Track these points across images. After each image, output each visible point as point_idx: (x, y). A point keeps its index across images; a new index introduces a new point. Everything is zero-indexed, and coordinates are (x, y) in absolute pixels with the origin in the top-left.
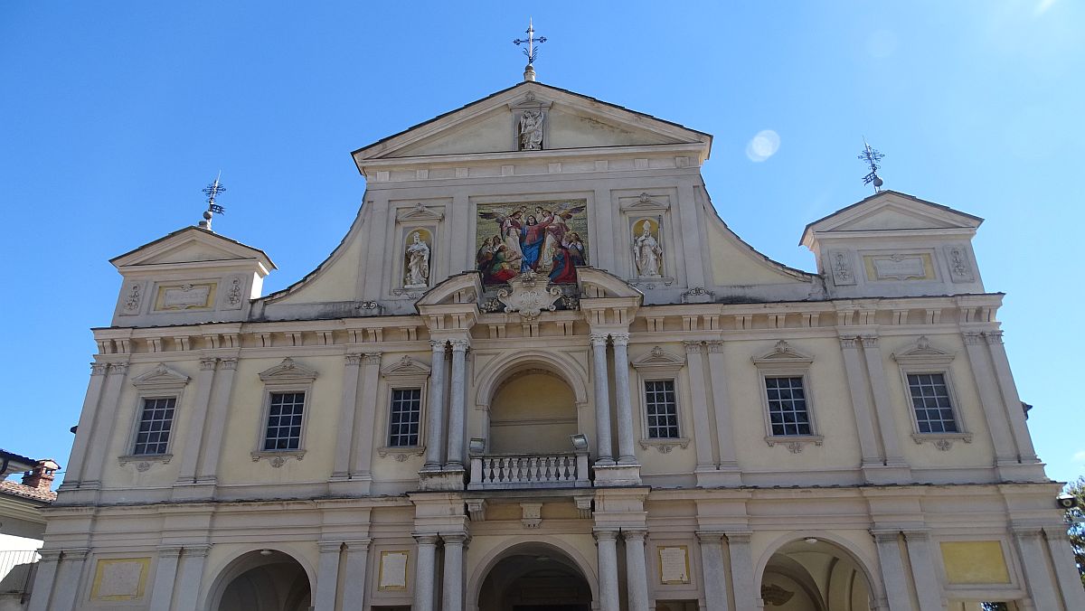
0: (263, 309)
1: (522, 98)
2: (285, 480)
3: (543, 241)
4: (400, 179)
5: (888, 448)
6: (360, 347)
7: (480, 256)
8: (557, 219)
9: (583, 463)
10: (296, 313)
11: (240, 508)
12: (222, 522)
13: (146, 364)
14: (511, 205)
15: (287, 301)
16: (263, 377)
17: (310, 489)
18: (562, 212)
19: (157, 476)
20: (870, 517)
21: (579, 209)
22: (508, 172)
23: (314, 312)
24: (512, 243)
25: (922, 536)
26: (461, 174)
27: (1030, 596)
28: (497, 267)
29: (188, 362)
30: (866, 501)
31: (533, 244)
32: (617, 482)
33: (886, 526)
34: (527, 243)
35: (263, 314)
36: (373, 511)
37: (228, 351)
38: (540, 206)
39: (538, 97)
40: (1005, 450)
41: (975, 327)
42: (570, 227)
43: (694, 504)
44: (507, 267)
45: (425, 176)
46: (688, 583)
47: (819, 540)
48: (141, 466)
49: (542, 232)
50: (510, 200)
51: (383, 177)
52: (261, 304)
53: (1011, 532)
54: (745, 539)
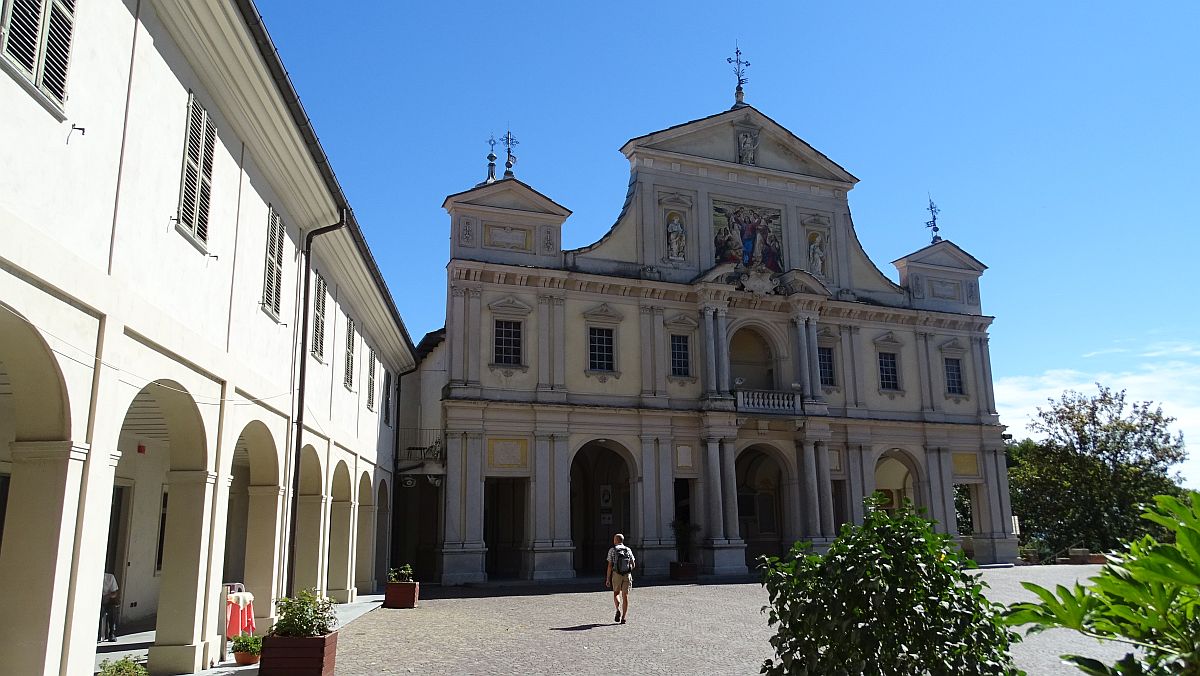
0: (574, 259)
1: (742, 118)
2: (609, 392)
3: (755, 238)
4: (661, 167)
5: (935, 401)
6: (650, 302)
7: (716, 242)
8: (763, 222)
9: (798, 398)
10: (598, 266)
11: (588, 410)
12: (575, 419)
13: (494, 292)
14: (735, 205)
15: (588, 255)
16: (585, 315)
17: (627, 400)
18: (765, 217)
19: (518, 382)
20: (925, 437)
21: (776, 217)
22: (733, 178)
23: (611, 267)
24: (736, 235)
25: (946, 450)
26: (703, 173)
27: (986, 482)
28: (728, 252)
29: (527, 295)
30: (924, 430)
31: (749, 238)
32: (817, 413)
33: (934, 444)
34: (745, 237)
35: (574, 263)
36: (672, 419)
37: (556, 291)
38: (753, 209)
39: (753, 120)
40: (983, 407)
41: (977, 334)
42: (771, 230)
43: (845, 426)
44: (734, 253)
45: (678, 170)
46: (840, 470)
47: (900, 450)
48: (506, 372)
49: (754, 230)
50: (733, 200)
51: (648, 163)
52: (571, 254)
53: (983, 449)
54: (869, 448)
